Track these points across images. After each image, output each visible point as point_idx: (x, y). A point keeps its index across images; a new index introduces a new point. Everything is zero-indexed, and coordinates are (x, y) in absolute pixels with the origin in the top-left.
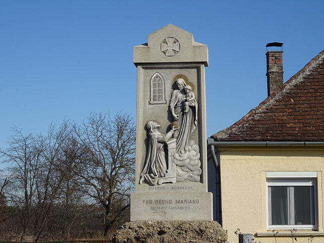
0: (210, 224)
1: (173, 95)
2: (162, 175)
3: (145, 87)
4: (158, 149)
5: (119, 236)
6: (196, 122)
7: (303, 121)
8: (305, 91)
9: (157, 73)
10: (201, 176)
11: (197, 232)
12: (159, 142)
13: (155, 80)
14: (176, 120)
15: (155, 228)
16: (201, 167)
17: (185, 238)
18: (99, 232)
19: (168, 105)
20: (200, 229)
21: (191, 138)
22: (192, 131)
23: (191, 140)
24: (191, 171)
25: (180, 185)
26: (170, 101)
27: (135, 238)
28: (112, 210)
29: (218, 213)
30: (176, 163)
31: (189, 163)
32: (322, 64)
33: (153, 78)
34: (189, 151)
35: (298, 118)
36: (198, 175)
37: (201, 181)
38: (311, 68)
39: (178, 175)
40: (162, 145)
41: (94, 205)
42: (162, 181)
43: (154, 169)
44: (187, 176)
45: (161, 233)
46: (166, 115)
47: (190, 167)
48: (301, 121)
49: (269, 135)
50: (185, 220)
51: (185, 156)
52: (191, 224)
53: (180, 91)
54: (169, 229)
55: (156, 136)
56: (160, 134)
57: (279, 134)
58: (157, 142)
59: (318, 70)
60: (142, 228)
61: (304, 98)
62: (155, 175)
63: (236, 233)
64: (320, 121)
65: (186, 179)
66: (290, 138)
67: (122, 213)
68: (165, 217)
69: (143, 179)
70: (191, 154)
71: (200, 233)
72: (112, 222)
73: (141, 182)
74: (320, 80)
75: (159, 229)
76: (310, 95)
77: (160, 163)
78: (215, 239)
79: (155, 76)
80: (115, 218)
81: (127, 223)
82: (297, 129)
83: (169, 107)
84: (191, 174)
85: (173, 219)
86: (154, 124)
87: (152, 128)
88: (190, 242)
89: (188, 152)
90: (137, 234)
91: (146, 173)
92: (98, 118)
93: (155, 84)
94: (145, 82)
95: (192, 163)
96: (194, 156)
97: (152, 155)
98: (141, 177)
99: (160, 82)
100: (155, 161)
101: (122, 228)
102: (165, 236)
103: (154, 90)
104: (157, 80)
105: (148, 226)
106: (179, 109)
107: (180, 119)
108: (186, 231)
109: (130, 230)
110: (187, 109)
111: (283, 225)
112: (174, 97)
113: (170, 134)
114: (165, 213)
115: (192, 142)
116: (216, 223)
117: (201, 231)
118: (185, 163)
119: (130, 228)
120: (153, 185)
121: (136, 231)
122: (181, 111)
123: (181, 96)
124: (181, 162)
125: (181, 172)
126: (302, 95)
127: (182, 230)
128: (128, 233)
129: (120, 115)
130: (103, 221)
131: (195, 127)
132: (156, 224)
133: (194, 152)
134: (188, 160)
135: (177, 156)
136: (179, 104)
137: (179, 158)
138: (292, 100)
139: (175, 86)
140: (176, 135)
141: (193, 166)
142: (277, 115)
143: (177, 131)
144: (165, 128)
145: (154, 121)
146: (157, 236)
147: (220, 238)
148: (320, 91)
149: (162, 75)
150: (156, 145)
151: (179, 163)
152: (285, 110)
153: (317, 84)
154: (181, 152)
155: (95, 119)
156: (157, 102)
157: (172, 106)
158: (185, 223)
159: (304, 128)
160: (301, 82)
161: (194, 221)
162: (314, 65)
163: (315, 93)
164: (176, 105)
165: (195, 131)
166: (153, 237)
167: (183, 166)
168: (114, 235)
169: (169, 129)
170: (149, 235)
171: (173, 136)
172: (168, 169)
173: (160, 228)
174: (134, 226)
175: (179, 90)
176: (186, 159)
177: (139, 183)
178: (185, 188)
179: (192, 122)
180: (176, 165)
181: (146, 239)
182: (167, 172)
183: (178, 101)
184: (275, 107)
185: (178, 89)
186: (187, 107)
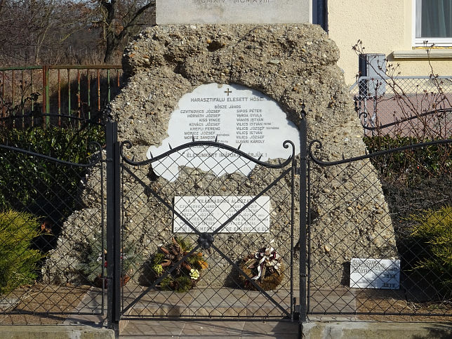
0: (307, 30)
5: (134, 52)
11: (282, 44)
15: (203, 38)
17: (259, 57)
18: (95, 56)
20: (287, 39)
27: (165, 55)
28: (120, 14)
29: (321, 15)
41: (84, 5)
45: (214, 46)
50: (258, 22)
52: (272, 30)
54: (230, 39)
60: (178, 37)
63: (354, 48)
67: (138, 18)
68: (221, 17)
71: (288, 46)
72: (119, 37)
75: (210, 40)
78: (317, 58)
80: (125, 28)
81: (149, 29)
85: (237, 22)
88: (269, 63)
90: (170, 50)
101: (139, 37)
102: (221, 52)
105: (189, 34)
108: (261, 44)
109: (156, 42)
111: (444, 37)
114: (222, 10)
116: (318, 28)
117: (290, 42)
119: (155, 38)
121: (167, 44)
127: (253, 41)
128: (150, 47)
130: (101, 35)
132: (204, 29)
146: (206, 52)
147: (325, 56)
158: (259, 27)
161: (276, 25)
166: (200, 55)
168: (126, 51)
170: (191, 51)
173: (212, 38)
174: (164, 33)
181: (185, 58)
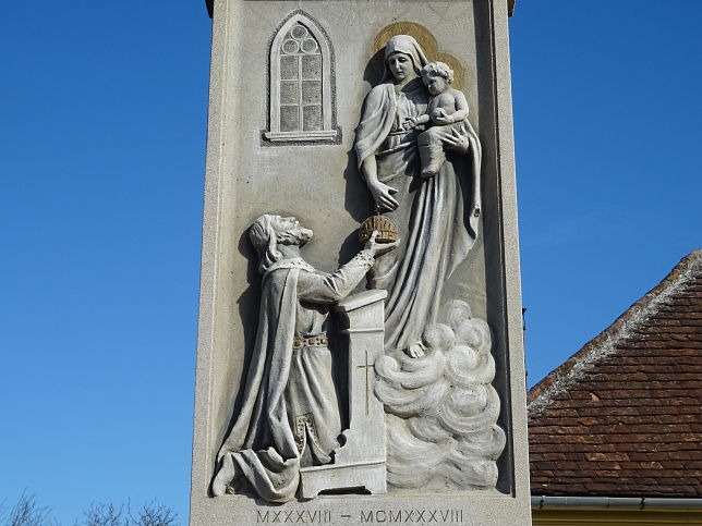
1: (370, 104)
2: (321, 454)
3: (244, 69)
4: (305, 335)
6: (475, 222)
7: (629, 447)
8: (625, 377)
9: (299, 17)
10: (505, 462)
12: (306, 303)
13: (289, 45)
14: (384, 211)
16: (505, 420)
19: (346, 146)
21: (451, 291)
22: (459, 259)
23: (454, 296)
24: (456, 436)
25: (406, 500)
26: (357, 131)
30: (387, 399)
31: (447, 400)
32: (656, 317)
33: (282, 33)
34: (446, 347)
35: (615, 438)
36: (489, 457)
37: (506, 484)
38: (632, 324)
39: (396, 456)
40: (319, 319)
42: (319, 481)
43: (281, 426)
44: (436, 460)
46: (338, 189)
47: (452, 418)
48: (623, 447)
49: (546, 479)
51: (428, 366)
53: (401, 86)
55: (295, 275)
56: (310, 268)
57: (571, 477)
58: (295, 301)
59: (651, 329)
61: (625, 394)
62: (287, 454)
64: (672, 447)
65: (430, 478)
66: (602, 487)
69: (227, 473)
70: (454, 362)
73: (219, 488)
74: (658, 352)
76: (637, 385)
77: (312, 401)
79: (289, 26)
82: (617, 467)
83: (354, 154)
84: (453, 450)
86: (287, 224)
87: (274, 240)
89: (438, 353)
91: (244, 447)
92: (106, 514)
93: (291, 59)
94: (244, 54)
95: (462, 398)
96: (467, 368)
97: (275, 363)
98: (218, 466)
99: (313, 52)
100: (287, 391)
103: (284, 86)
104: (299, 42)
106: (399, 163)
107: (402, 201)
110: (437, 162)
112: (374, 113)
113: (357, 267)
115: (459, 307)
118: (427, 402)
120: (274, 501)
122: (408, 172)
123: (405, 109)
124: (409, 397)
125: (407, 442)
126: (617, 385)
129: (152, 508)
131: (468, 244)
133: (466, 349)
134: (441, 389)
135: (390, 365)
136: (398, 141)
137: (398, 376)
138: (594, 397)
139: (381, 68)
140: (385, 274)
141: (464, 412)
142: (560, 432)
143: (388, 259)
144: (332, 243)
145: (284, 215)
148: (661, 376)
149: (324, 23)
150: (293, 317)
151: (399, 399)
152: (581, 420)
153: (651, 360)
154: (406, 351)
155: (100, 516)
156: (297, 134)
157: (368, 148)
159: (635, 465)
160: (612, 356)
162: (638, 317)
163: (649, 381)
164: (385, 145)
165: (469, 258)
167: (416, 415)
169: (353, 246)
171: (369, 281)
172: (346, 424)
175: (397, 82)
176: (433, 383)
177: (211, 494)
178: (427, 516)
179: (455, 221)
180: (388, 410)
182: (342, 440)
183: (395, 131)
184: (553, 413)
185: (392, 78)
186: (437, 152)
